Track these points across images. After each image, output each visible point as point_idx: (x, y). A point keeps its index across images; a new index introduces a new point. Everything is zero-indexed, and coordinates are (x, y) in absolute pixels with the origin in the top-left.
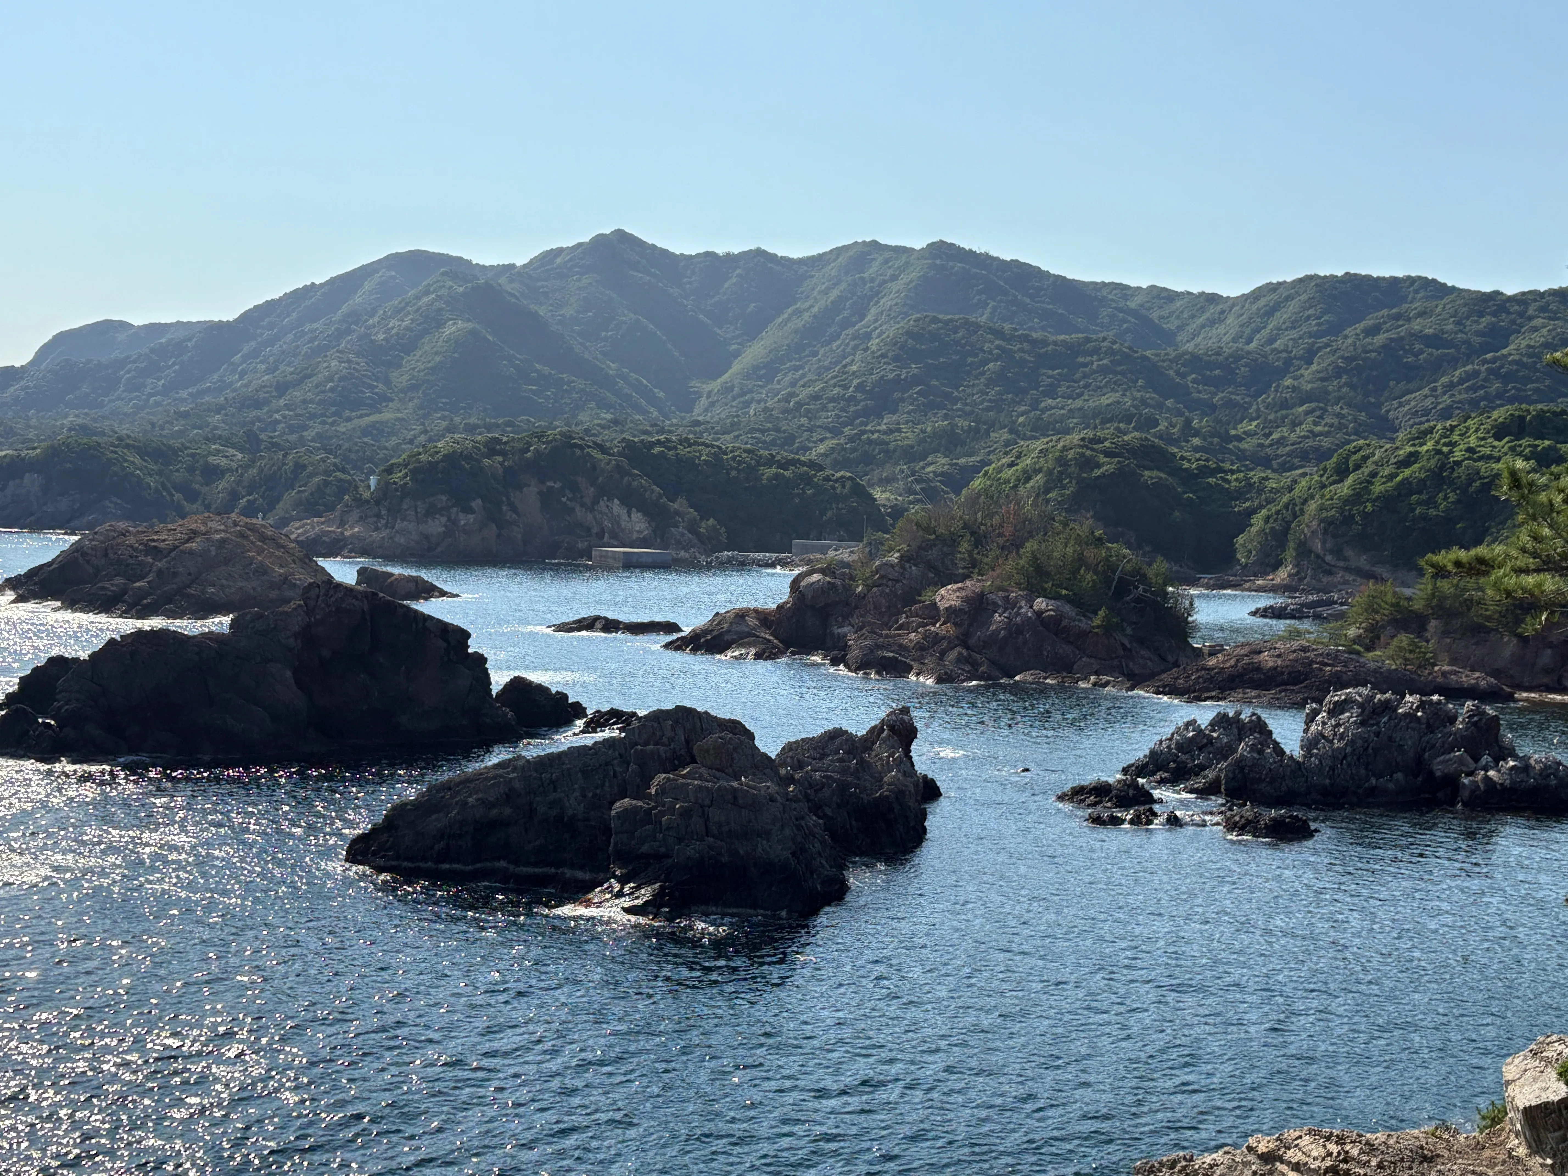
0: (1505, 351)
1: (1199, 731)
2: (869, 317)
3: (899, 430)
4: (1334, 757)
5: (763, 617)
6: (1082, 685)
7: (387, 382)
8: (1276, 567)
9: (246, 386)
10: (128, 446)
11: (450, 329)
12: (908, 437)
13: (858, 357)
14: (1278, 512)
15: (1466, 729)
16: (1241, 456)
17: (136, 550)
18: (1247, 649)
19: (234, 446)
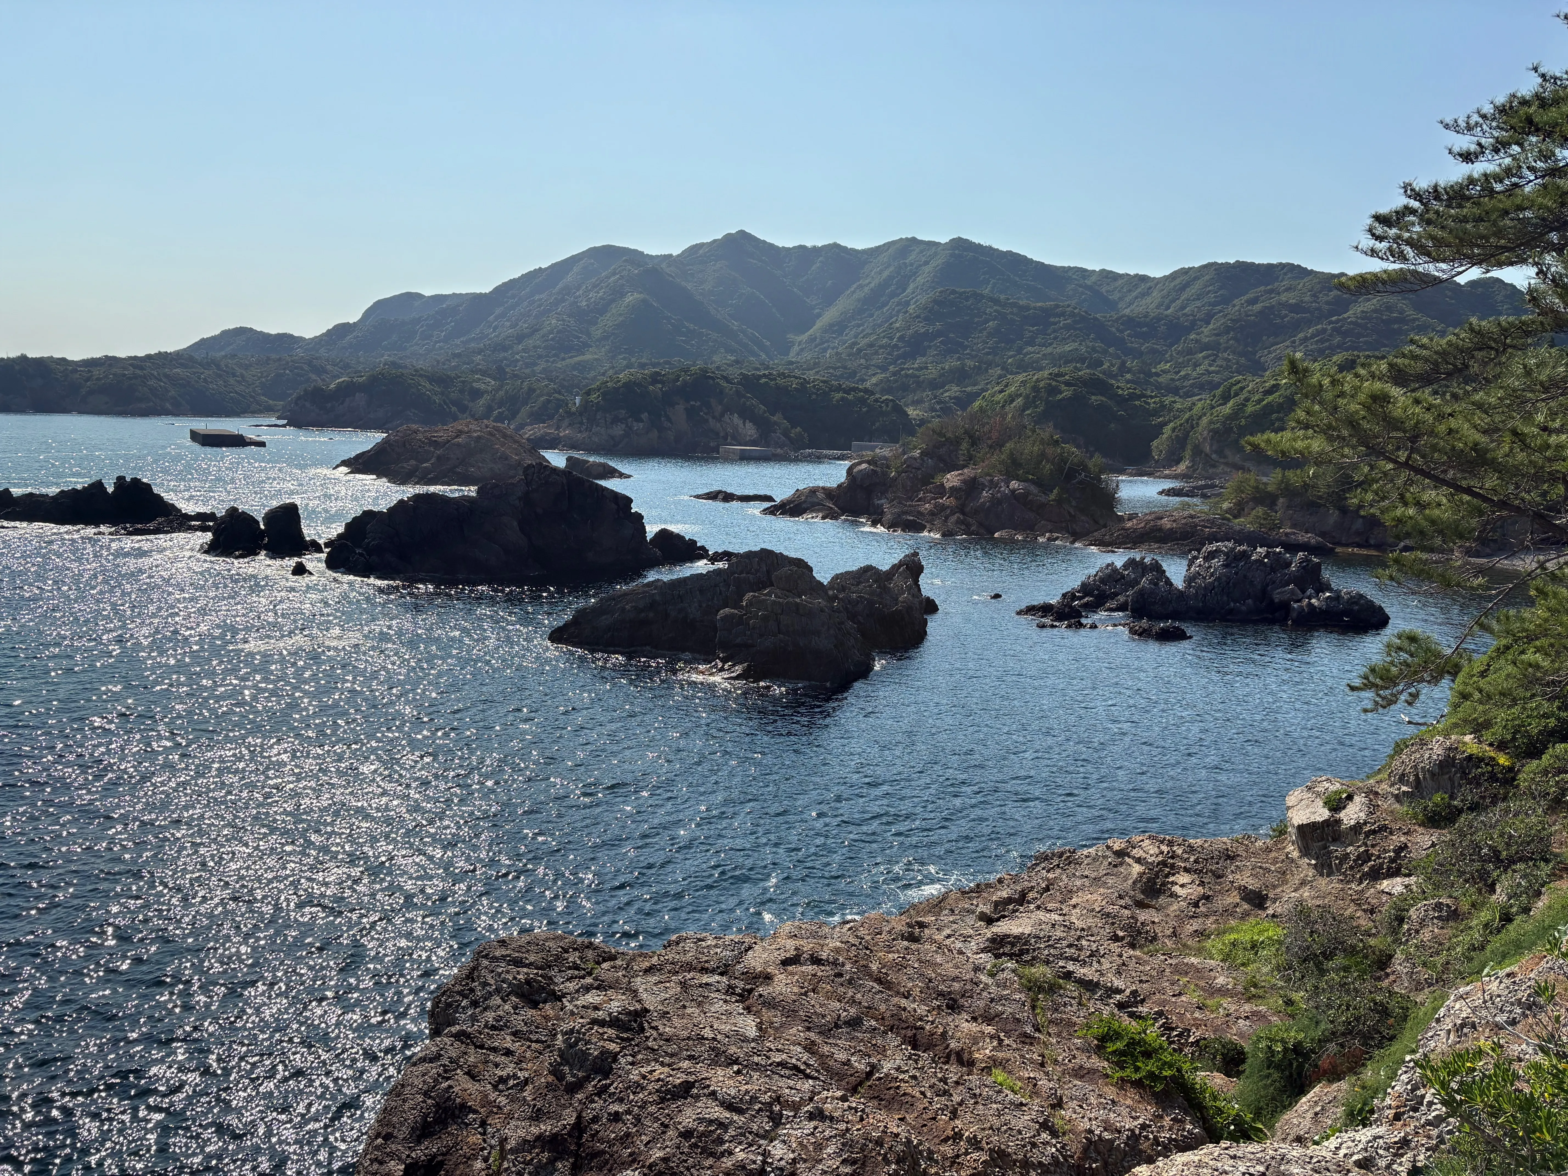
0: (1345, 315)
1: (1115, 570)
2: (909, 290)
3: (927, 368)
4: (1205, 588)
5: (828, 493)
6: (1041, 540)
7: (589, 334)
8: (1178, 462)
9: (496, 336)
10: (421, 376)
11: (629, 299)
12: (932, 372)
13: (900, 317)
14: (1181, 425)
15: (1298, 571)
16: (1158, 387)
17: (423, 442)
18: (1153, 516)
19: (489, 376)
